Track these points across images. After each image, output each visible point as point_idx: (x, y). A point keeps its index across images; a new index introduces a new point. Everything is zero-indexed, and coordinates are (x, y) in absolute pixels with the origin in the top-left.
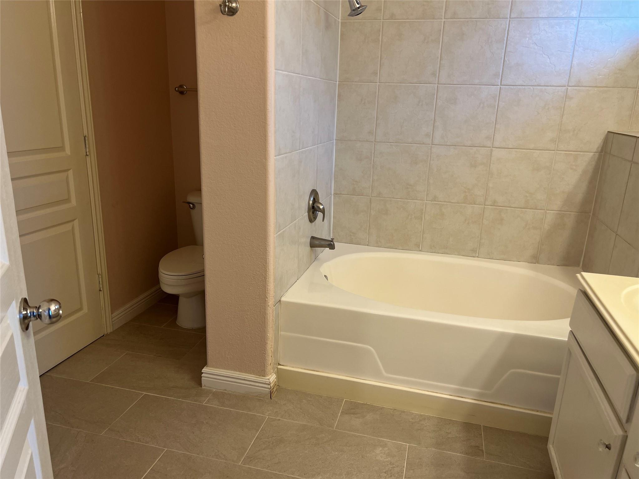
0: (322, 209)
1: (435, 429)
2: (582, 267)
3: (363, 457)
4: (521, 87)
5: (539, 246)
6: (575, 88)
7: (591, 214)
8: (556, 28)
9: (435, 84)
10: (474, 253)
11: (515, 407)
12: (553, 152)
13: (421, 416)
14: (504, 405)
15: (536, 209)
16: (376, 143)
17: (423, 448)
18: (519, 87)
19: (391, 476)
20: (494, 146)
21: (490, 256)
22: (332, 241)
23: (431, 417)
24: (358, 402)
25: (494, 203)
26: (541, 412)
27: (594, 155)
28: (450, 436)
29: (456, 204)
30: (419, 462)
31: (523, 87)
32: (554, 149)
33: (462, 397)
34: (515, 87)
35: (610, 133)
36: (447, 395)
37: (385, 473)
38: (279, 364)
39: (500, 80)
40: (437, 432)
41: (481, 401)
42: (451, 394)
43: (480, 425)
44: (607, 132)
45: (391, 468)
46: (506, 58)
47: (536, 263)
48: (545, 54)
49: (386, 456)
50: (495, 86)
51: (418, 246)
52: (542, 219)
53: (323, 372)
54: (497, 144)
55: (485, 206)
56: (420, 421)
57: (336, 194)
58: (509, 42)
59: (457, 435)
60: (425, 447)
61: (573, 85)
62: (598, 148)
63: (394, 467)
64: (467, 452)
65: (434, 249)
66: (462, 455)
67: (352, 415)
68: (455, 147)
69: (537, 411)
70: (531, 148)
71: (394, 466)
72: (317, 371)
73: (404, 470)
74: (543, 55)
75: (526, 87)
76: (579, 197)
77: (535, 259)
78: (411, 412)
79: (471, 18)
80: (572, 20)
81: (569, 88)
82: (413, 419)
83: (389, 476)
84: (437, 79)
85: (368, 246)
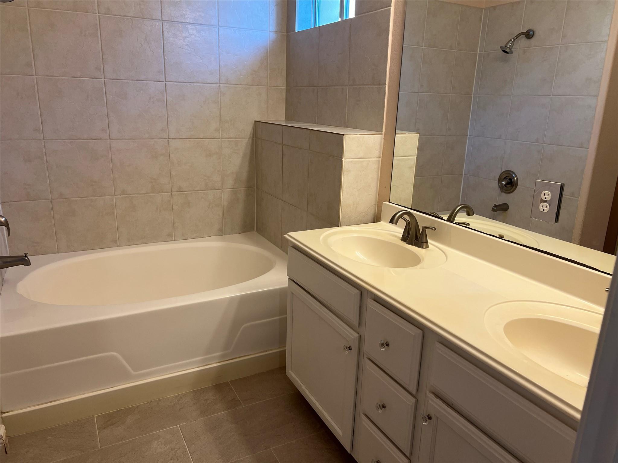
0: (3, 222)
1: (195, 402)
2: (257, 231)
3: (143, 458)
4: (183, 84)
5: (222, 220)
6: (226, 85)
7: (255, 188)
8: (202, 33)
9: (102, 79)
10: (170, 237)
11: (250, 355)
12: (219, 139)
13: (177, 396)
14: (242, 357)
15: (215, 189)
16: (45, 141)
17: (193, 422)
18: (181, 83)
19: (178, 459)
20: (170, 138)
21: (185, 238)
22: (26, 257)
23: (185, 394)
24: (110, 412)
25: (180, 190)
26: (269, 350)
27: (249, 140)
28: (208, 402)
29: (146, 195)
30: (195, 435)
31: (185, 84)
32: (219, 137)
33: (209, 365)
34: (178, 83)
35: (256, 122)
36: (196, 368)
37: (171, 459)
38: (3, 413)
39: (164, 77)
40: (197, 404)
41: (224, 361)
42: (198, 366)
43: (227, 382)
44: (254, 121)
45: (174, 453)
46: (165, 57)
47: (223, 235)
48: (197, 55)
49: (164, 446)
50: (161, 82)
51: (115, 242)
52: (221, 197)
53: (62, 399)
54: (172, 135)
55: (172, 193)
56: (178, 401)
57: (5, 202)
58: (165, 42)
59: (214, 398)
60: (194, 421)
61: (224, 82)
62: (250, 134)
63: (177, 451)
64: (228, 407)
65: (131, 241)
66: (226, 412)
67: (111, 427)
68: (133, 140)
69: (266, 351)
70: (202, 138)
71: (176, 449)
72: (55, 401)
73: (186, 448)
74: (196, 56)
75: (188, 84)
76: (244, 175)
77: (222, 232)
78: (166, 397)
79: (125, 16)
80: (214, 27)
81: (221, 85)
82: (171, 403)
83: (176, 460)
84: (102, 74)
85: (58, 253)
